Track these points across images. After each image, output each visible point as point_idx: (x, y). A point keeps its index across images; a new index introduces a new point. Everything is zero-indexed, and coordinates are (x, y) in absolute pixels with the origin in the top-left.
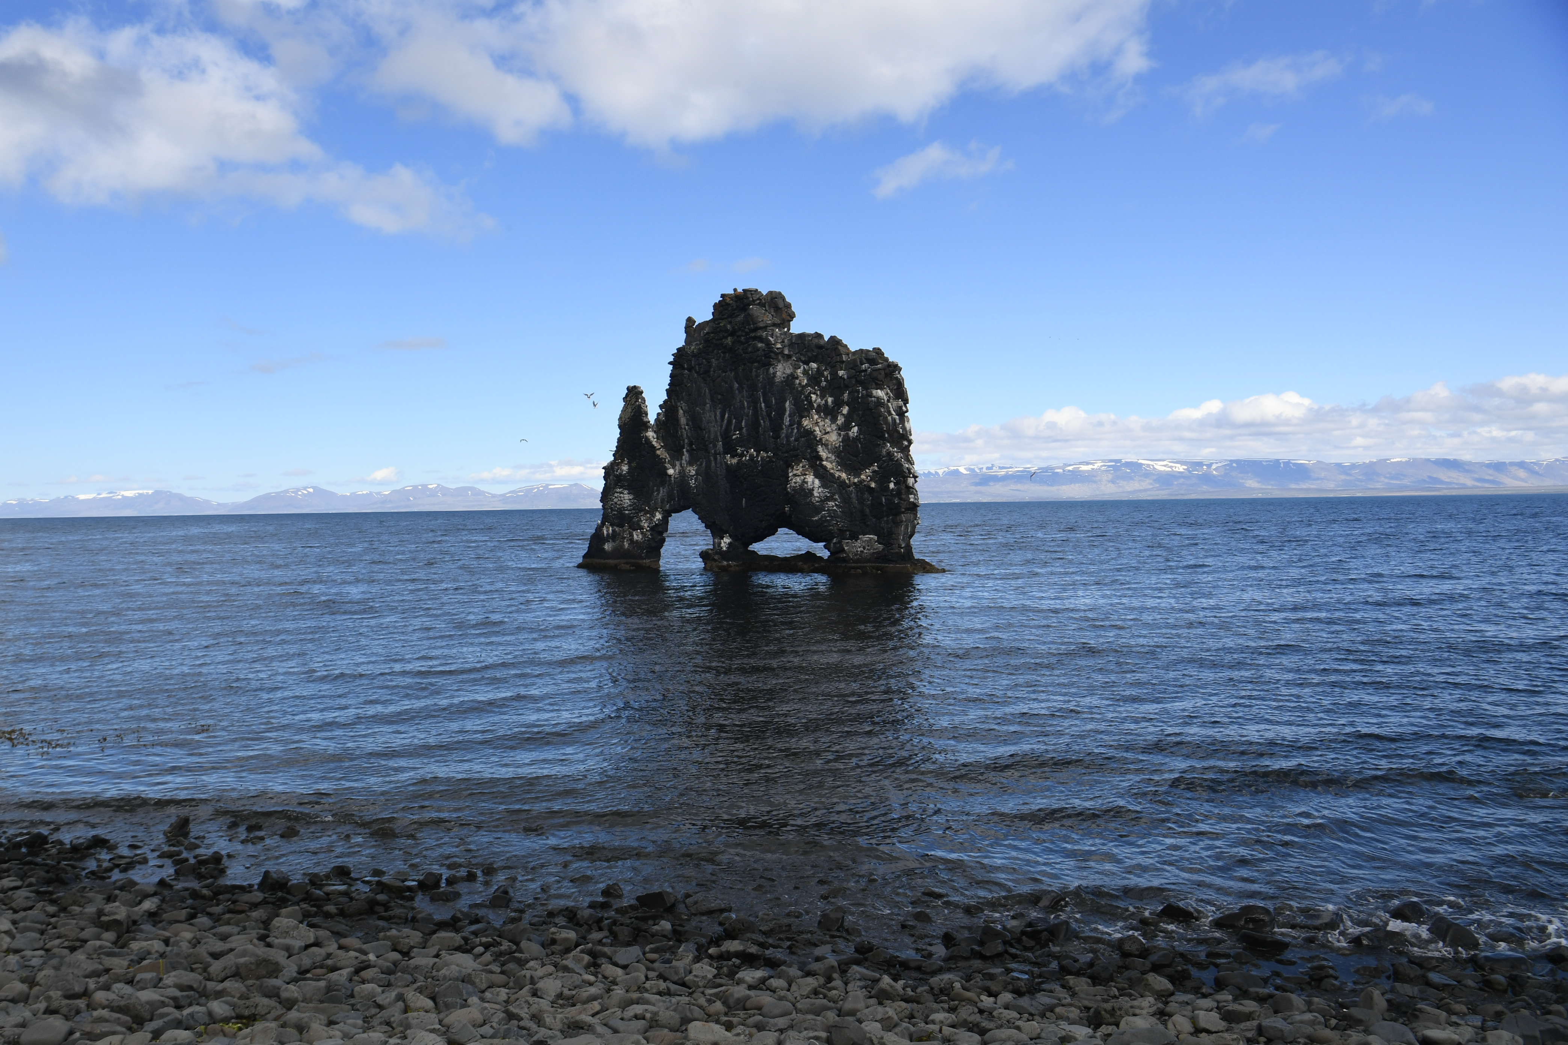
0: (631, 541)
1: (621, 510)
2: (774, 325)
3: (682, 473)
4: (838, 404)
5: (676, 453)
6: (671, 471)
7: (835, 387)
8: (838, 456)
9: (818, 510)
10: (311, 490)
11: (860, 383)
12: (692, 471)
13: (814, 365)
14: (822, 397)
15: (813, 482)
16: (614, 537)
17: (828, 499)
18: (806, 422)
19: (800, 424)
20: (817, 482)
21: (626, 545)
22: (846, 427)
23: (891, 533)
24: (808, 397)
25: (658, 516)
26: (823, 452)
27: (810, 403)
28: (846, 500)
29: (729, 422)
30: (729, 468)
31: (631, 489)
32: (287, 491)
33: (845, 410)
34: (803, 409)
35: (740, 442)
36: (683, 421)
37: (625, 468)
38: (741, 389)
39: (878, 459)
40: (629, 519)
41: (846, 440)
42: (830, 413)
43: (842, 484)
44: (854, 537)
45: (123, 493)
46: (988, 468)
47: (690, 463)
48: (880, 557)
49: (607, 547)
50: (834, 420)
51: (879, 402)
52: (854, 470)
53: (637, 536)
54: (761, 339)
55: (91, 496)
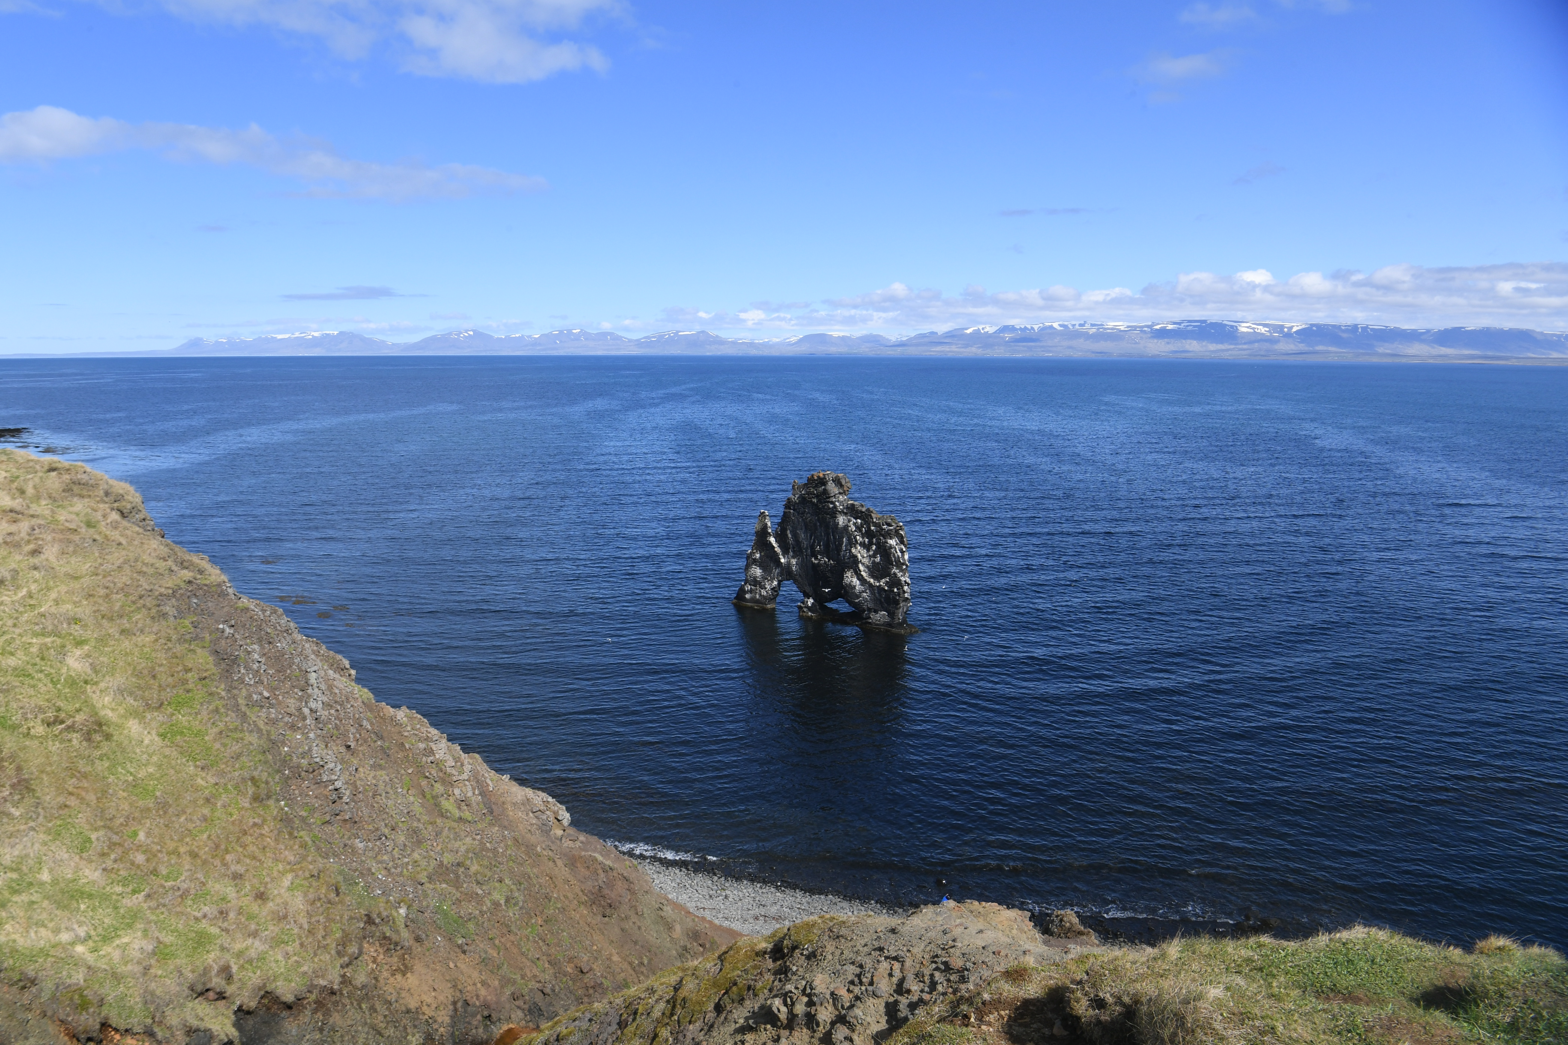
0: (760, 595)
1: (755, 578)
2: (840, 493)
3: (789, 563)
4: (871, 543)
5: (785, 552)
6: (783, 560)
7: (869, 534)
8: (869, 570)
9: (858, 597)
10: (471, 333)
11: (881, 535)
12: (794, 561)
13: (859, 521)
14: (863, 538)
15: (855, 581)
16: (751, 591)
17: (863, 592)
18: (853, 550)
19: (850, 551)
20: (858, 582)
21: (758, 596)
22: (874, 556)
23: (894, 613)
24: (855, 537)
25: (775, 583)
26: (861, 567)
27: (856, 541)
28: (872, 593)
29: (814, 541)
30: (813, 564)
31: (761, 567)
32: (450, 334)
33: (874, 547)
34: (852, 543)
35: (820, 552)
36: (790, 536)
37: (758, 556)
38: (820, 526)
39: (889, 575)
40: (760, 583)
41: (874, 562)
42: (867, 547)
43: (870, 585)
44: (876, 612)
45: (313, 333)
46: (1080, 325)
47: (793, 557)
48: (889, 625)
49: (748, 596)
50: (868, 551)
51: (891, 547)
52: (878, 579)
53: (764, 593)
54: (832, 503)
55: (286, 336)
